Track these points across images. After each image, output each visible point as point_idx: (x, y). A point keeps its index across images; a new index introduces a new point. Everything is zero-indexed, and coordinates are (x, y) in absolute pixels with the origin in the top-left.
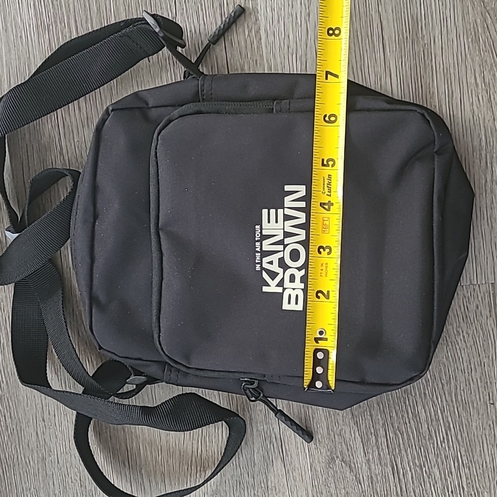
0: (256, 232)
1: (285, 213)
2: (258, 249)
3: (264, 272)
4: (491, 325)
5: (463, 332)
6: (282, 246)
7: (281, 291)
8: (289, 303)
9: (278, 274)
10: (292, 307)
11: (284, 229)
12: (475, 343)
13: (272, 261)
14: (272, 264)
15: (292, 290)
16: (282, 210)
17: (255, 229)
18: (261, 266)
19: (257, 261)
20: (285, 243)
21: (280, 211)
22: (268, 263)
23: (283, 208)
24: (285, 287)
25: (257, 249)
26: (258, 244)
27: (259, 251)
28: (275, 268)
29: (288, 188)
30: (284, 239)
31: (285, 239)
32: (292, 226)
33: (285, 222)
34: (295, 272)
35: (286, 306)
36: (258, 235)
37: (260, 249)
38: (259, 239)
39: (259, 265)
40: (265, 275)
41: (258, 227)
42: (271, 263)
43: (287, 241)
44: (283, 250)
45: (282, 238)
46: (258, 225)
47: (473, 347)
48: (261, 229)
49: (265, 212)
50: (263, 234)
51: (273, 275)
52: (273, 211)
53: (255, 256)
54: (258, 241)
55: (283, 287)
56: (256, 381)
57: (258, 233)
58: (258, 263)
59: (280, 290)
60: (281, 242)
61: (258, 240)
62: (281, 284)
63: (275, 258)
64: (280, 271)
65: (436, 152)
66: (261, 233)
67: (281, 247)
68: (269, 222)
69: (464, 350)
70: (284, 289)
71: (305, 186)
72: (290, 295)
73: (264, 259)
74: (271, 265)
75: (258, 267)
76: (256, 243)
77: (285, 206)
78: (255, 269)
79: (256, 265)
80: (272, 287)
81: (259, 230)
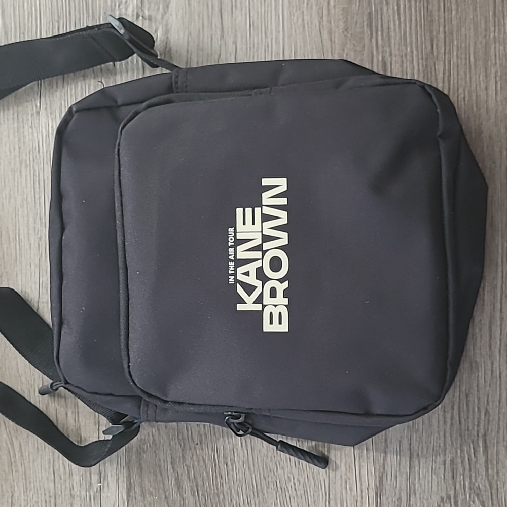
0: (229, 236)
1: (263, 212)
2: (232, 257)
3: (238, 285)
4: (323, 475)
5: (294, 478)
6: (260, 253)
7: (260, 309)
8: (271, 323)
9: (256, 287)
10: (276, 328)
11: (262, 232)
12: (305, 492)
13: (249, 272)
14: (249, 276)
15: (274, 307)
16: (260, 208)
17: (228, 232)
18: (235, 278)
19: (230, 272)
20: (264, 249)
21: (258, 210)
22: (243, 274)
23: (261, 206)
24: (264, 303)
25: (230, 257)
26: (231, 250)
27: (233, 259)
28: (252, 280)
29: (265, 182)
30: (262, 244)
31: (264, 244)
32: (271, 228)
33: (263, 223)
34: (276, 284)
35: (267, 328)
36: (231, 239)
37: (234, 257)
38: (233, 244)
39: (233, 277)
40: (240, 290)
41: (231, 230)
42: (247, 274)
43: (266, 246)
44: (261, 257)
45: (261, 243)
46: (232, 227)
47: (303, 497)
48: (235, 232)
49: (239, 211)
50: (238, 238)
51: (249, 289)
52: (249, 211)
53: (229, 265)
54: (231, 247)
55: (262, 303)
56: (242, 415)
57: (231, 237)
58: (232, 275)
59: (258, 307)
60: (258, 248)
61: (231, 245)
62: (259, 300)
63: (252, 268)
64: (258, 284)
65: (440, 136)
66: (235, 236)
67: (258, 255)
68: (244, 224)
69: (294, 499)
70: (264, 306)
71: (286, 179)
72: (271, 313)
73: (238, 269)
74: (247, 277)
75: (231, 280)
76: (230, 249)
77: (263, 204)
78: (229, 281)
79: (230, 277)
80: (249, 305)
81: (233, 234)
